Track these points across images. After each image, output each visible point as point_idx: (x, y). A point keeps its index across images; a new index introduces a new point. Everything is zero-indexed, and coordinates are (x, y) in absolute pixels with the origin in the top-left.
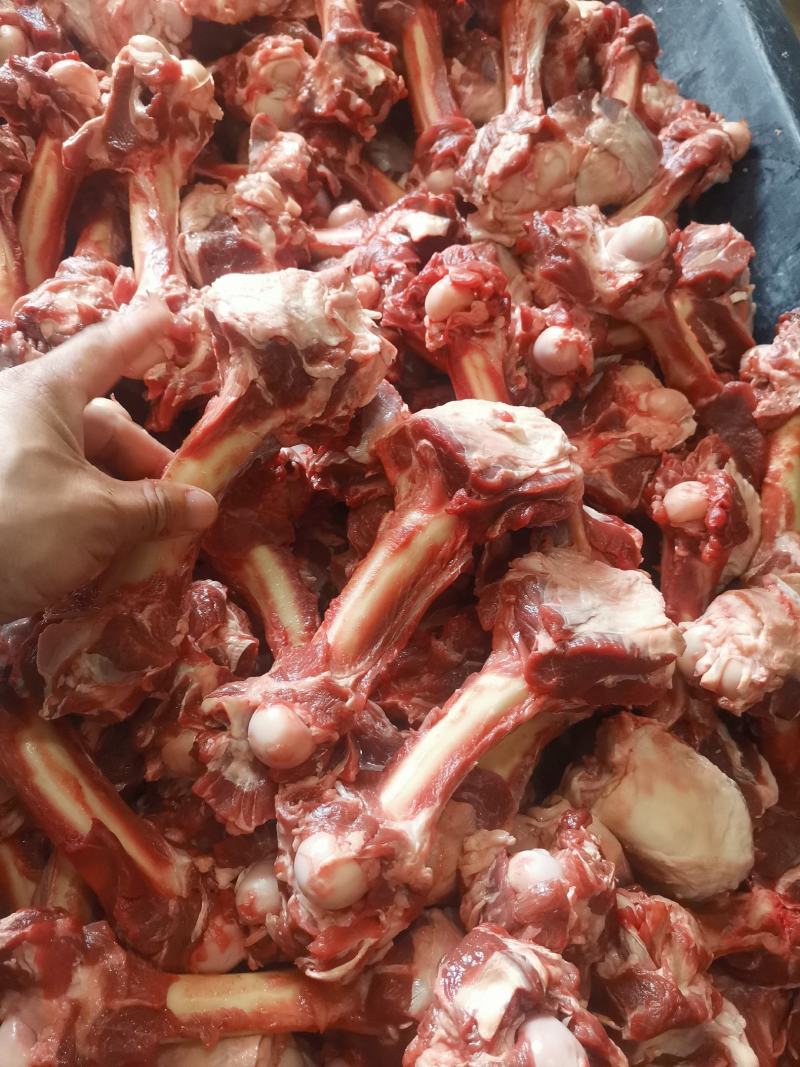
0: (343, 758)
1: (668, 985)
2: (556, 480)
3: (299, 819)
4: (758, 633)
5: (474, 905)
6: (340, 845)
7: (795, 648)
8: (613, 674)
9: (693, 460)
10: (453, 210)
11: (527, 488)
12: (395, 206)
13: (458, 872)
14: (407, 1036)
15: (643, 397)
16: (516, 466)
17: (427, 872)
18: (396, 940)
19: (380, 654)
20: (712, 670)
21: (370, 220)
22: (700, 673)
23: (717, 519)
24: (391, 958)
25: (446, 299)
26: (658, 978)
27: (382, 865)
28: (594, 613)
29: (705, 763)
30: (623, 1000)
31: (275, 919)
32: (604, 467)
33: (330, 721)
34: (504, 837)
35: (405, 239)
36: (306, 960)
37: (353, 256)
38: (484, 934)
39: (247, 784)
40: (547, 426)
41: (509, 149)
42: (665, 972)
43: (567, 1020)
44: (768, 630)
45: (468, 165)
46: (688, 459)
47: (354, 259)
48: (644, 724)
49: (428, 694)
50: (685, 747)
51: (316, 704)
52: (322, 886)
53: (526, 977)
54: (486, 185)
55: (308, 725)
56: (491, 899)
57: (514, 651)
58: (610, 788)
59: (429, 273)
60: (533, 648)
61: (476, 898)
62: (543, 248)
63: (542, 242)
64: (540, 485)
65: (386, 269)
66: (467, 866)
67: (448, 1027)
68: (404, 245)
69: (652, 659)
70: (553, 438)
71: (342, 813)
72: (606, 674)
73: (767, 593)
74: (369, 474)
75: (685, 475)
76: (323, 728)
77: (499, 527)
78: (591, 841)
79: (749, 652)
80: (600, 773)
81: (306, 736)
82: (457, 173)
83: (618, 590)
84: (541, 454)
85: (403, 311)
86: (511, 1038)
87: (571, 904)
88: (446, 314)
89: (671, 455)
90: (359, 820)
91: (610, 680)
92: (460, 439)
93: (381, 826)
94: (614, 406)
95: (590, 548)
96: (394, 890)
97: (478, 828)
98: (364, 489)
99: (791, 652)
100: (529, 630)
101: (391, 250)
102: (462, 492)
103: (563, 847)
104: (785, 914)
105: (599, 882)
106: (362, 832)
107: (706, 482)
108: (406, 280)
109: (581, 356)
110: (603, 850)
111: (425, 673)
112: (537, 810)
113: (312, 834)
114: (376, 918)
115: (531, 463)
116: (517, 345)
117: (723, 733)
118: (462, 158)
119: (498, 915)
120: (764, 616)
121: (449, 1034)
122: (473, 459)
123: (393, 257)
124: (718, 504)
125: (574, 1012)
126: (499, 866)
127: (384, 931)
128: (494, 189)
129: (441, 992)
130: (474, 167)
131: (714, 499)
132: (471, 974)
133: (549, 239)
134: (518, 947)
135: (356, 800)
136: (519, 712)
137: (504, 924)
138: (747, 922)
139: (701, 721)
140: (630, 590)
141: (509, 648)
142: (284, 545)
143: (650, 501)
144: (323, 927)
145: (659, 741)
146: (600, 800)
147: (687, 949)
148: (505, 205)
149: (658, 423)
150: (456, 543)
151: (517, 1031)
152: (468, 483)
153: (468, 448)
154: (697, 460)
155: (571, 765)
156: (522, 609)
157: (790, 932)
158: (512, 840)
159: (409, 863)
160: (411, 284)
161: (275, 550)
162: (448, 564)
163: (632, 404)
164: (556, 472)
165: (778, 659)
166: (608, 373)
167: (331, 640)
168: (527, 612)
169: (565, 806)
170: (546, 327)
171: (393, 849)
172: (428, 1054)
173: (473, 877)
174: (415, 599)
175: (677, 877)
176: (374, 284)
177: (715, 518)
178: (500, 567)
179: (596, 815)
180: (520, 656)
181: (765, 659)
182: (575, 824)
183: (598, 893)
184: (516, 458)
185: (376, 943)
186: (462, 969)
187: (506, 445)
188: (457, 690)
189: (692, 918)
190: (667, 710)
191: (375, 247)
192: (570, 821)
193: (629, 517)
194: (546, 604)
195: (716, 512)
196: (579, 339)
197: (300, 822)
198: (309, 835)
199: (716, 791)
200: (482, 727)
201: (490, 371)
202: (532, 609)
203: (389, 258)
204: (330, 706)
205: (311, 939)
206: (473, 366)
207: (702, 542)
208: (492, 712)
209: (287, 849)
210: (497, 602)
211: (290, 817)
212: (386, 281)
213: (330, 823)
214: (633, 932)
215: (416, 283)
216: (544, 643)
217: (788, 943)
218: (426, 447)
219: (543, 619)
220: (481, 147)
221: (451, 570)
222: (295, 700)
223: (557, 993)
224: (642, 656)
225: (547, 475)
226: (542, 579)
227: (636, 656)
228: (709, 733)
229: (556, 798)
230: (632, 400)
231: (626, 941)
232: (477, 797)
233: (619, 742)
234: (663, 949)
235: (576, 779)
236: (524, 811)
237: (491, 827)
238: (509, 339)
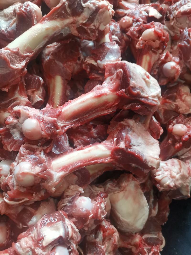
0: (48, 145)
1: (103, 252)
2: (151, 102)
3: (25, 155)
4: (178, 173)
5: (63, 203)
6: (32, 169)
7: (184, 182)
8: (135, 164)
9: (187, 120)
10: (164, 14)
11: (143, 100)
12: (149, 5)
13: (64, 192)
14: (24, 230)
15: (185, 96)
16: (143, 92)
17: (54, 189)
18: (35, 202)
19: (75, 123)
20: (160, 176)
21: (140, 5)
22: (156, 175)
23: (186, 138)
24: (31, 206)
25: (150, 34)
26: (101, 248)
27: (42, 181)
28: (140, 145)
29: (144, 198)
30: (89, 249)
31: (4, 178)
32: (163, 109)
33: (49, 133)
34: (81, 190)
35: (147, 14)
36: (6, 194)
37: (129, 11)
38: (61, 214)
39: (16, 137)
40: (157, 86)
41: (189, 7)
42: (104, 248)
43: (70, 250)
44: (181, 174)
45: (174, 6)
46: (186, 119)
47: (130, 12)
48: (134, 180)
49: (83, 141)
50: (141, 191)
51: (48, 126)
52: (20, 177)
53: (65, 233)
54: (176, 14)
55: (42, 131)
56: (69, 204)
57: (112, 143)
58: (117, 192)
59: (149, 25)
60: (119, 145)
61: (65, 202)
62: (183, 38)
63: (184, 36)
64: (146, 101)
65: (137, 19)
66: (66, 192)
67: (35, 235)
68: (146, 16)
69: (148, 166)
70: (157, 90)
71: (38, 160)
72: (133, 163)
73: (185, 165)
74: (100, 72)
75: (183, 122)
76: (46, 134)
77: (128, 106)
78: (104, 203)
79: (173, 177)
80: (116, 186)
81: (39, 133)
82: (170, 7)
83: (150, 142)
84: (151, 93)
85: (135, 33)
86: (51, 249)
87: (89, 218)
88: (147, 39)
89: (183, 116)
90: (42, 165)
91: (134, 165)
92: (132, 74)
93: (48, 170)
94: (175, 94)
95: (148, 127)
96: (42, 189)
97: (76, 184)
98: (96, 76)
99: (183, 183)
100: (120, 139)
101: (141, 15)
102: (124, 90)
103: (96, 201)
104: (141, 244)
105: (100, 216)
106: (41, 169)
107: (188, 127)
108: (141, 25)
109: (176, 74)
110: (106, 207)
111: (85, 135)
112: (94, 186)
113: (26, 161)
114: (32, 194)
115: (148, 93)
116: (160, 62)
117: (152, 192)
118: (173, 4)
119: (68, 210)
120: (182, 170)
121: (35, 237)
122: (132, 82)
123: (141, 17)
124: (188, 135)
125: (73, 249)
126: (75, 197)
127: (32, 199)
128: (178, 16)
129: (39, 224)
130: (176, 7)
131: (188, 133)
132: (50, 224)
133: (187, 36)
134: (68, 223)
135: (45, 159)
136: (104, 160)
137: (68, 213)
138: (131, 242)
139: (148, 186)
140: (153, 144)
141: (111, 141)
142: (66, 80)
143: (169, 124)
144: (15, 188)
145: (136, 186)
146: (112, 193)
147: (113, 244)
148: (178, 23)
149: (184, 105)
150: (114, 104)
151: (54, 247)
152: (127, 89)
153: (133, 78)
154: (188, 121)
155: (109, 179)
156: (121, 133)
157: (140, 249)
158: (83, 192)
159: (50, 184)
160: (142, 26)
161: (63, 80)
162: (108, 109)
163: (181, 96)
164: (153, 100)
165: (179, 183)
166: (179, 84)
167: (63, 111)
168: (122, 134)
169: (102, 190)
170: (171, 61)
171: (47, 178)
172: (26, 239)
173: (67, 196)
174: (93, 113)
175: (121, 223)
176: (131, 21)
177: (185, 138)
178: (121, 118)
179: (109, 196)
180: (113, 145)
181: (176, 181)
182: (102, 196)
183: (98, 219)
184: (144, 89)
185: (29, 201)
186: (48, 221)
187: (143, 84)
188: (91, 144)
189: (119, 236)
190: (141, 179)
191: (137, 12)
192: (101, 195)
193: (162, 125)
194: (128, 135)
195: (187, 136)
196: (178, 69)
197: (25, 156)
198: (25, 161)
199: (143, 207)
200: (92, 158)
201: (149, 64)
202: (124, 134)
203: (139, 17)
204: (52, 129)
205: (10, 190)
206: (146, 59)
207: (177, 142)
208: (97, 155)
209: (17, 161)
210: (115, 127)
211: (22, 153)
212: (135, 23)
213: (33, 161)
214: (102, 233)
215: (143, 26)
216: (122, 145)
217: (138, 251)
218: (120, 72)
219: (125, 139)
220: (181, 2)
221: (108, 111)
222: (42, 121)
223: (72, 241)
224: (146, 164)
225: (150, 99)
226: (131, 128)
227: (145, 162)
228: (149, 190)
229: (101, 186)
230: (181, 95)
231: (98, 234)
232: (80, 176)
233: (126, 181)
234: (107, 241)
235: (109, 184)
236: (91, 185)
237: (80, 185)
238: (159, 59)
